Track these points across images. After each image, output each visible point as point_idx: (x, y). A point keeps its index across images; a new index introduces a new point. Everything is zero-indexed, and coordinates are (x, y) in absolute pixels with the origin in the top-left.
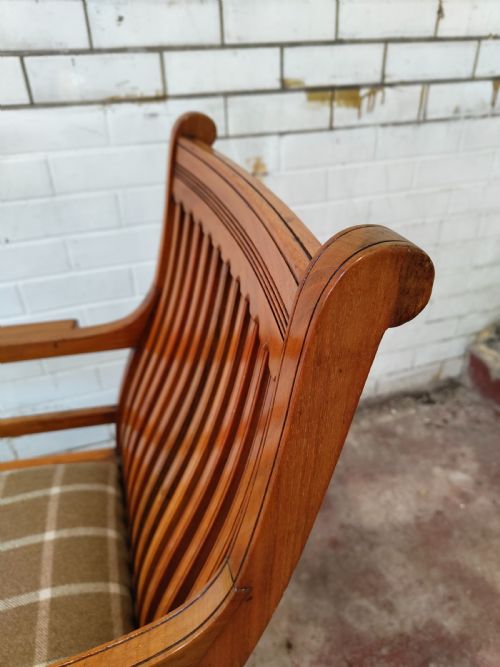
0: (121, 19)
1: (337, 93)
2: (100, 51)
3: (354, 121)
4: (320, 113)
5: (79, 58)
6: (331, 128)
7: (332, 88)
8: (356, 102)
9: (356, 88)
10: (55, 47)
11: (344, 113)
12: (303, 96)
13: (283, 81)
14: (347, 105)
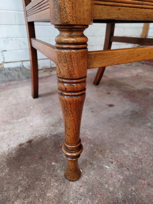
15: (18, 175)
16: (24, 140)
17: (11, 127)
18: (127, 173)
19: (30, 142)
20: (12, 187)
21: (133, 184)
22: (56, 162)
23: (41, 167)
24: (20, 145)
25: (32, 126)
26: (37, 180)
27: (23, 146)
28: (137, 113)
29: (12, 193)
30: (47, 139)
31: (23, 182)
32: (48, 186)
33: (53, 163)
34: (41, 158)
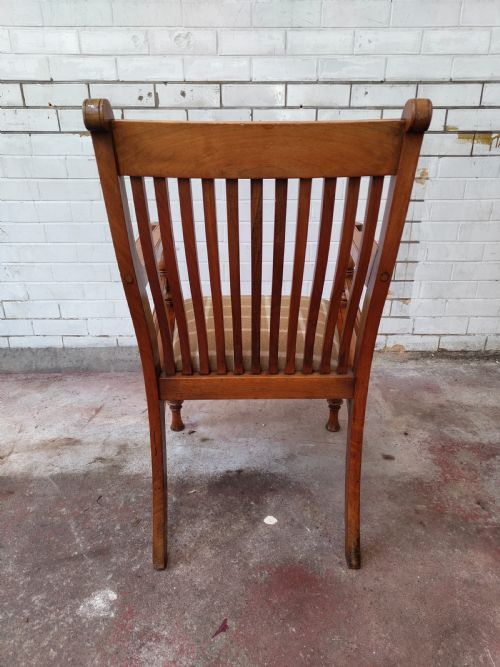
0: (366, 93)
1: (477, 135)
2: (353, 108)
3: (487, 153)
4: (465, 146)
5: (342, 111)
6: (471, 156)
7: (475, 132)
8: (489, 141)
9: (491, 133)
10: (333, 105)
11: (480, 147)
12: (456, 135)
13: (445, 126)
14: (483, 143)
15: (214, 500)
16: (234, 466)
17: (226, 445)
18: (325, 544)
19: (239, 472)
20: (205, 508)
21: (322, 555)
22: (256, 503)
23: (238, 502)
24: (228, 472)
25: (250, 453)
26: (229, 511)
27: (230, 474)
28: (421, 483)
29: (203, 512)
30: (260, 475)
31: (216, 508)
32: (236, 521)
33: (252, 503)
34: (243, 493)
